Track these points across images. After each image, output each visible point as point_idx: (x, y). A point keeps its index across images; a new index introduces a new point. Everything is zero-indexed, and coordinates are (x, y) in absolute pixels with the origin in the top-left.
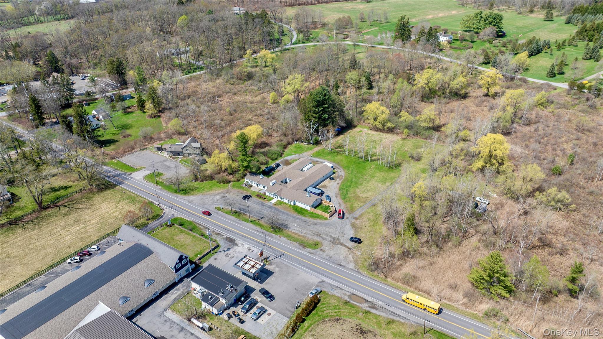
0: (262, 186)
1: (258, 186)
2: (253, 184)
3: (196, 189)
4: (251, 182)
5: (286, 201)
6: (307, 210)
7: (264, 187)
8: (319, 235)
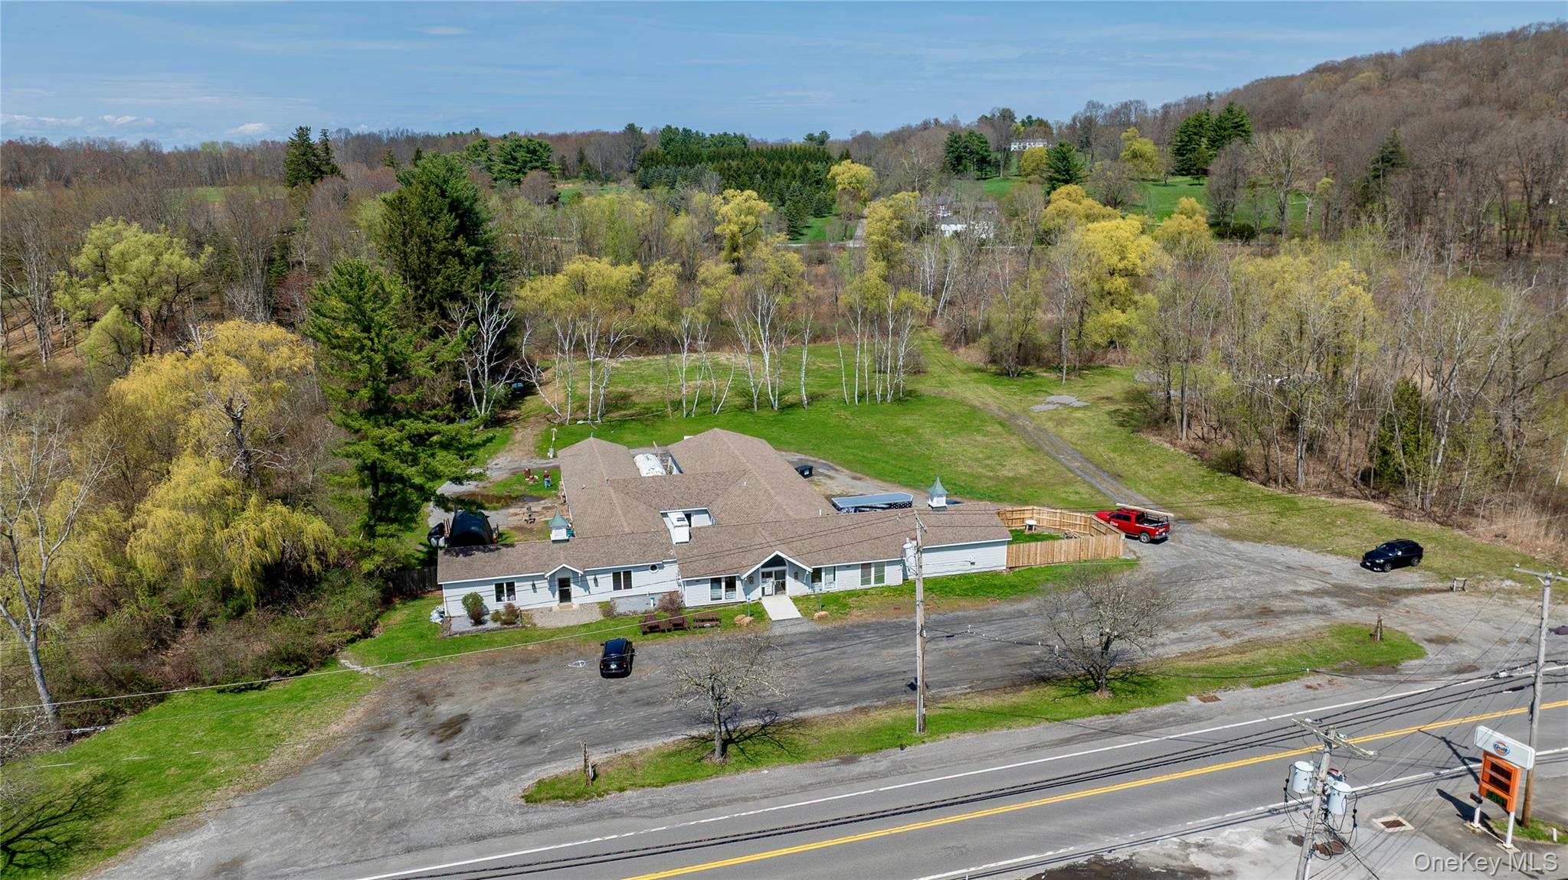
0: (607, 581)
1: (565, 596)
2: (525, 598)
3: (115, 795)
4: (503, 589)
5: (848, 580)
6: (995, 574)
7: (622, 579)
8: (1266, 612)
